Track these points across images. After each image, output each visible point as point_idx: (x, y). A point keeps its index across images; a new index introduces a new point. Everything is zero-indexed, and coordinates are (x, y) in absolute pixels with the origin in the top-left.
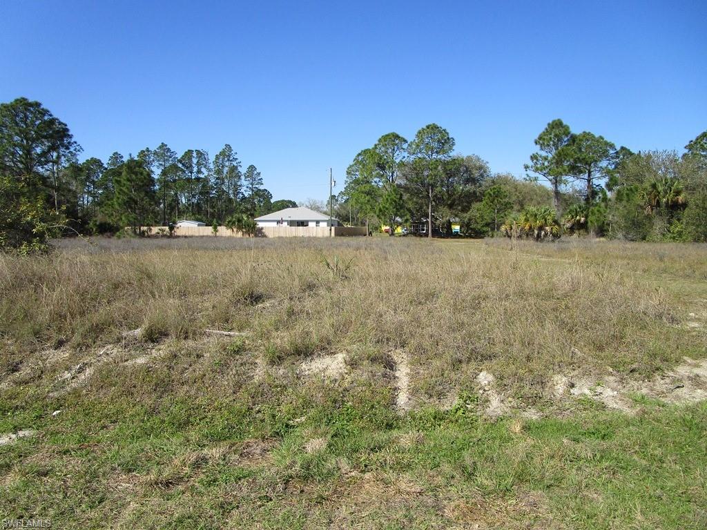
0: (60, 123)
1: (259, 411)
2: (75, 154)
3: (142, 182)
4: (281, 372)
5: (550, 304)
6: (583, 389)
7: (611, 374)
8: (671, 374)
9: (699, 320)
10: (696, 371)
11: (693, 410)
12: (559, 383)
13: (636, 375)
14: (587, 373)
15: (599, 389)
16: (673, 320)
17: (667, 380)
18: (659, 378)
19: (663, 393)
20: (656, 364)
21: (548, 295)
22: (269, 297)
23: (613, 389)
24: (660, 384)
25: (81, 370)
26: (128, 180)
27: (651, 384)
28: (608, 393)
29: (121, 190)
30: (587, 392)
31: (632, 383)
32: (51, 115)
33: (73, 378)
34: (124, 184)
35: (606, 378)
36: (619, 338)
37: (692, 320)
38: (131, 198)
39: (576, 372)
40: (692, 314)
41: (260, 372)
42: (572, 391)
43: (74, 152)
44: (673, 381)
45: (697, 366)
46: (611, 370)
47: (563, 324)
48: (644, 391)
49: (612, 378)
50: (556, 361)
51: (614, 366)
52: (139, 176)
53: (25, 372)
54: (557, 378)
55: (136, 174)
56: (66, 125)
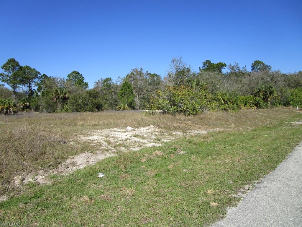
5: (10, 144)
6: (29, 179)
7: (41, 169)
8: (64, 163)
9: (73, 141)
10: (73, 160)
11: (72, 175)
12: (17, 180)
13: (51, 167)
14: (30, 172)
15: (36, 177)
16: (64, 142)
17: (63, 166)
18: (60, 166)
19: (62, 171)
20: (58, 161)
21: (10, 140)
23: (42, 176)
24: (61, 168)
27: (57, 169)
28: (40, 177)
30: (31, 180)
31: (50, 171)
35: (39, 172)
36: (44, 153)
37: (71, 141)
39: (25, 173)
40: (71, 139)
42: (24, 182)
44: (65, 166)
45: (73, 158)
46: (41, 168)
47: (17, 152)
48: (55, 173)
49: (42, 171)
50: (15, 170)
51: (42, 166)
54: (16, 178)
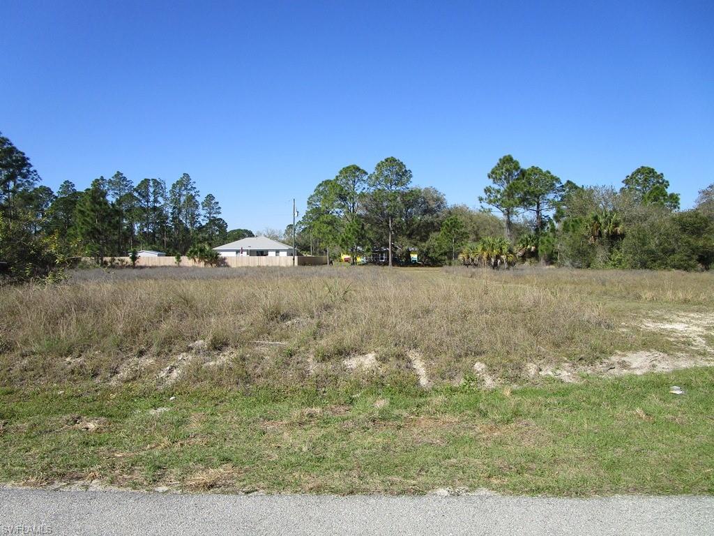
0: (18, 152)
1: (324, 392)
2: (32, 184)
3: (106, 212)
4: (330, 367)
5: (519, 316)
6: (548, 371)
7: (566, 362)
8: (607, 361)
9: (628, 327)
10: (624, 359)
11: (620, 379)
12: (531, 369)
13: (584, 362)
14: (549, 362)
15: (558, 372)
16: (609, 327)
17: (604, 365)
18: (598, 363)
19: (601, 372)
20: (597, 354)
21: (516, 310)
22: (294, 316)
23: (568, 372)
24: (599, 367)
25: (171, 371)
26: (92, 210)
27: (594, 367)
28: (565, 373)
29: (85, 220)
30: (550, 373)
31: (581, 367)
32: (11, 144)
33: (168, 376)
34: (88, 214)
35: (563, 364)
36: (571, 339)
37: (623, 327)
38: (95, 228)
39: (542, 361)
40: (623, 324)
41: (313, 367)
42: (540, 373)
43: (31, 181)
44: (608, 366)
45: (624, 356)
46: (566, 359)
47: (530, 330)
48: (589, 372)
49: (567, 364)
50: (528, 354)
51: (569, 356)
52: (103, 206)
53: (124, 373)
54: (529, 365)
55: (100, 204)
56: (24, 154)
